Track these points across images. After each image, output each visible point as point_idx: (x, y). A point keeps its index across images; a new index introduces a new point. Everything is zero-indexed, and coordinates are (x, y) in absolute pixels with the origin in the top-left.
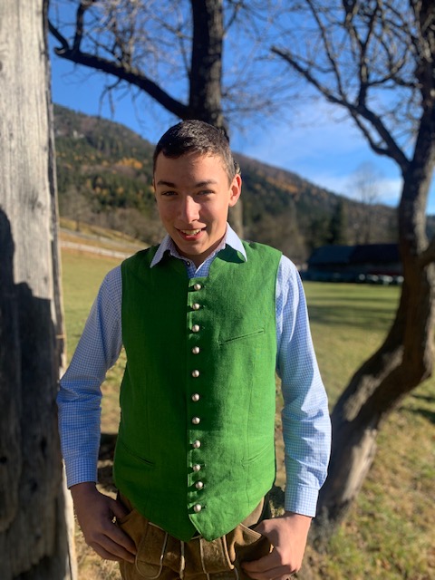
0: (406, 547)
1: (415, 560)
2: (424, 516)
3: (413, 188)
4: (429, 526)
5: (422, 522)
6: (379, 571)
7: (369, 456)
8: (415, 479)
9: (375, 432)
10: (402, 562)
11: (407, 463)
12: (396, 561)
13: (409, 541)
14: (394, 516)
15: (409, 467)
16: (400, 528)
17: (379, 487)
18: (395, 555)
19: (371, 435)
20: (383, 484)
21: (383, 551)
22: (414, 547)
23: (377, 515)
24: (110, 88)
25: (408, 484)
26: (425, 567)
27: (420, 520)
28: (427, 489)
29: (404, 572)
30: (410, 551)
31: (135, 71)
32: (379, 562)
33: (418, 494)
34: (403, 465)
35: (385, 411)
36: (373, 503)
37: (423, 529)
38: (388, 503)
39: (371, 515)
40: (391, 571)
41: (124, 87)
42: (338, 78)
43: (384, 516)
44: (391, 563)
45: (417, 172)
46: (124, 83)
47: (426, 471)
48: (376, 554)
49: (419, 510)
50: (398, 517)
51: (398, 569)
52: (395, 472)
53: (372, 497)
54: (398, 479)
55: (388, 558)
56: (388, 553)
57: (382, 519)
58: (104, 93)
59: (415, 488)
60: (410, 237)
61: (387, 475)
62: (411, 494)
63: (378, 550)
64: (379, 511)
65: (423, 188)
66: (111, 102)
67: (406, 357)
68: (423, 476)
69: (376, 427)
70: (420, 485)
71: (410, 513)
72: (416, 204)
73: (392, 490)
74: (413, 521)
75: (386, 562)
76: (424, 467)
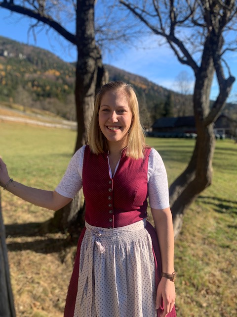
0: (198, 274)
1: (202, 280)
2: (208, 257)
3: (201, 82)
4: (211, 262)
5: (207, 261)
6: (183, 287)
7: (179, 228)
8: (205, 239)
9: (181, 215)
10: (195, 282)
11: (201, 231)
12: (192, 281)
13: (199, 270)
14: (192, 258)
15: (201, 233)
16: (195, 264)
17: (186, 244)
18: (192, 278)
19: (180, 217)
20: (188, 242)
21: (186, 276)
22: (202, 273)
23: (184, 258)
24: (33, 26)
25: (201, 241)
26: (207, 284)
27: (206, 260)
28: (210, 244)
29: (196, 286)
30: (200, 276)
31: (46, 16)
32: (183, 282)
33: (206, 246)
34: (198, 232)
35: (187, 204)
36: (182, 252)
37: (207, 264)
38: (190, 252)
39: (180, 258)
40: (190, 286)
41: (41, 25)
42: (160, 20)
43: (187, 258)
44: (190, 282)
45: (203, 74)
46: (41, 23)
47: (210, 235)
48: (182, 278)
49: (206, 255)
50: (195, 259)
51: (193, 285)
52: (194, 236)
53: (181, 249)
54: (196, 239)
55: (188, 280)
56: (188, 277)
57: (186, 260)
58: (30, 29)
59: (204, 243)
60: (199, 109)
61: (189, 237)
62: (202, 247)
63: (183, 276)
64: (184, 256)
65: (206, 82)
66: (34, 35)
67: (198, 175)
68: (209, 237)
69: (182, 213)
70: (207, 242)
71: (201, 256)
72: (202, 91)
73: (192, 245)
74: (202, 260)
75: (187, 282)
76: (209, 233)
